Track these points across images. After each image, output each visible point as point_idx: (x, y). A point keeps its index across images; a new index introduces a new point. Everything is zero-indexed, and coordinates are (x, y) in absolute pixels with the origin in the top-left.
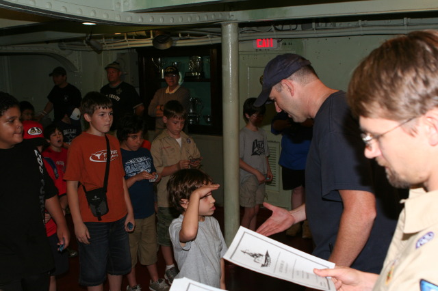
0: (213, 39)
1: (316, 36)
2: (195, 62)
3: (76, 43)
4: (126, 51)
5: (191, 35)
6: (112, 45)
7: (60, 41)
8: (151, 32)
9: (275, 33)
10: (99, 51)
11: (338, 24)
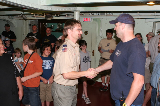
0: (68, 17)
1: (106, 17)
2: (60, 25)
3: (15, 16)
4: (34, 20)
5: (60, 15)
6: (29, 18)
7: (9, 15)
8: (45, 13)
9: (91, 16)
10: (26, 20)
11: (113, 14)
